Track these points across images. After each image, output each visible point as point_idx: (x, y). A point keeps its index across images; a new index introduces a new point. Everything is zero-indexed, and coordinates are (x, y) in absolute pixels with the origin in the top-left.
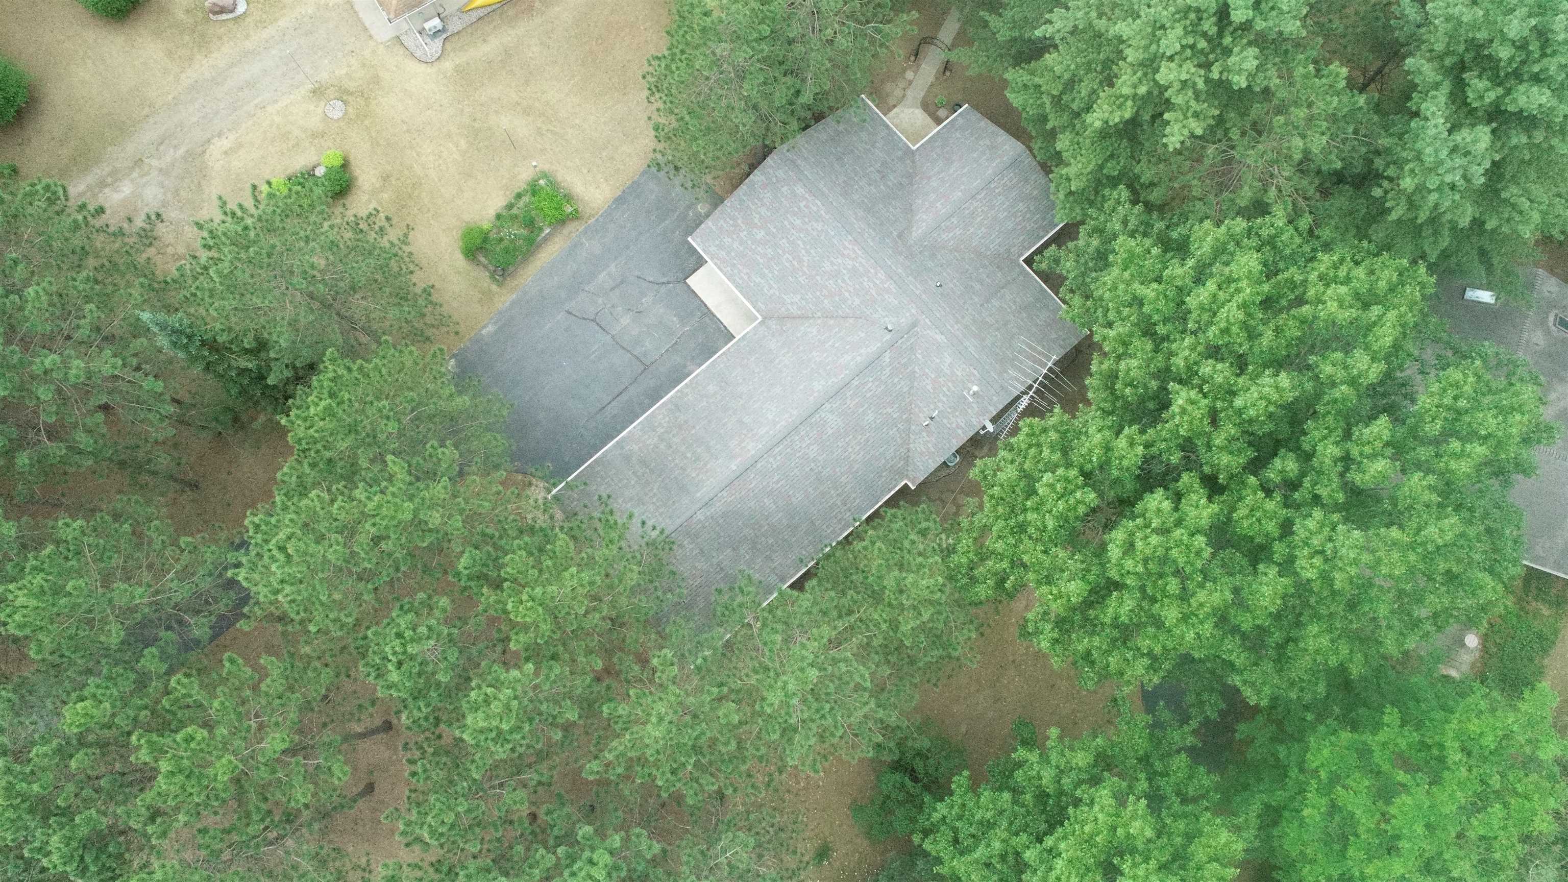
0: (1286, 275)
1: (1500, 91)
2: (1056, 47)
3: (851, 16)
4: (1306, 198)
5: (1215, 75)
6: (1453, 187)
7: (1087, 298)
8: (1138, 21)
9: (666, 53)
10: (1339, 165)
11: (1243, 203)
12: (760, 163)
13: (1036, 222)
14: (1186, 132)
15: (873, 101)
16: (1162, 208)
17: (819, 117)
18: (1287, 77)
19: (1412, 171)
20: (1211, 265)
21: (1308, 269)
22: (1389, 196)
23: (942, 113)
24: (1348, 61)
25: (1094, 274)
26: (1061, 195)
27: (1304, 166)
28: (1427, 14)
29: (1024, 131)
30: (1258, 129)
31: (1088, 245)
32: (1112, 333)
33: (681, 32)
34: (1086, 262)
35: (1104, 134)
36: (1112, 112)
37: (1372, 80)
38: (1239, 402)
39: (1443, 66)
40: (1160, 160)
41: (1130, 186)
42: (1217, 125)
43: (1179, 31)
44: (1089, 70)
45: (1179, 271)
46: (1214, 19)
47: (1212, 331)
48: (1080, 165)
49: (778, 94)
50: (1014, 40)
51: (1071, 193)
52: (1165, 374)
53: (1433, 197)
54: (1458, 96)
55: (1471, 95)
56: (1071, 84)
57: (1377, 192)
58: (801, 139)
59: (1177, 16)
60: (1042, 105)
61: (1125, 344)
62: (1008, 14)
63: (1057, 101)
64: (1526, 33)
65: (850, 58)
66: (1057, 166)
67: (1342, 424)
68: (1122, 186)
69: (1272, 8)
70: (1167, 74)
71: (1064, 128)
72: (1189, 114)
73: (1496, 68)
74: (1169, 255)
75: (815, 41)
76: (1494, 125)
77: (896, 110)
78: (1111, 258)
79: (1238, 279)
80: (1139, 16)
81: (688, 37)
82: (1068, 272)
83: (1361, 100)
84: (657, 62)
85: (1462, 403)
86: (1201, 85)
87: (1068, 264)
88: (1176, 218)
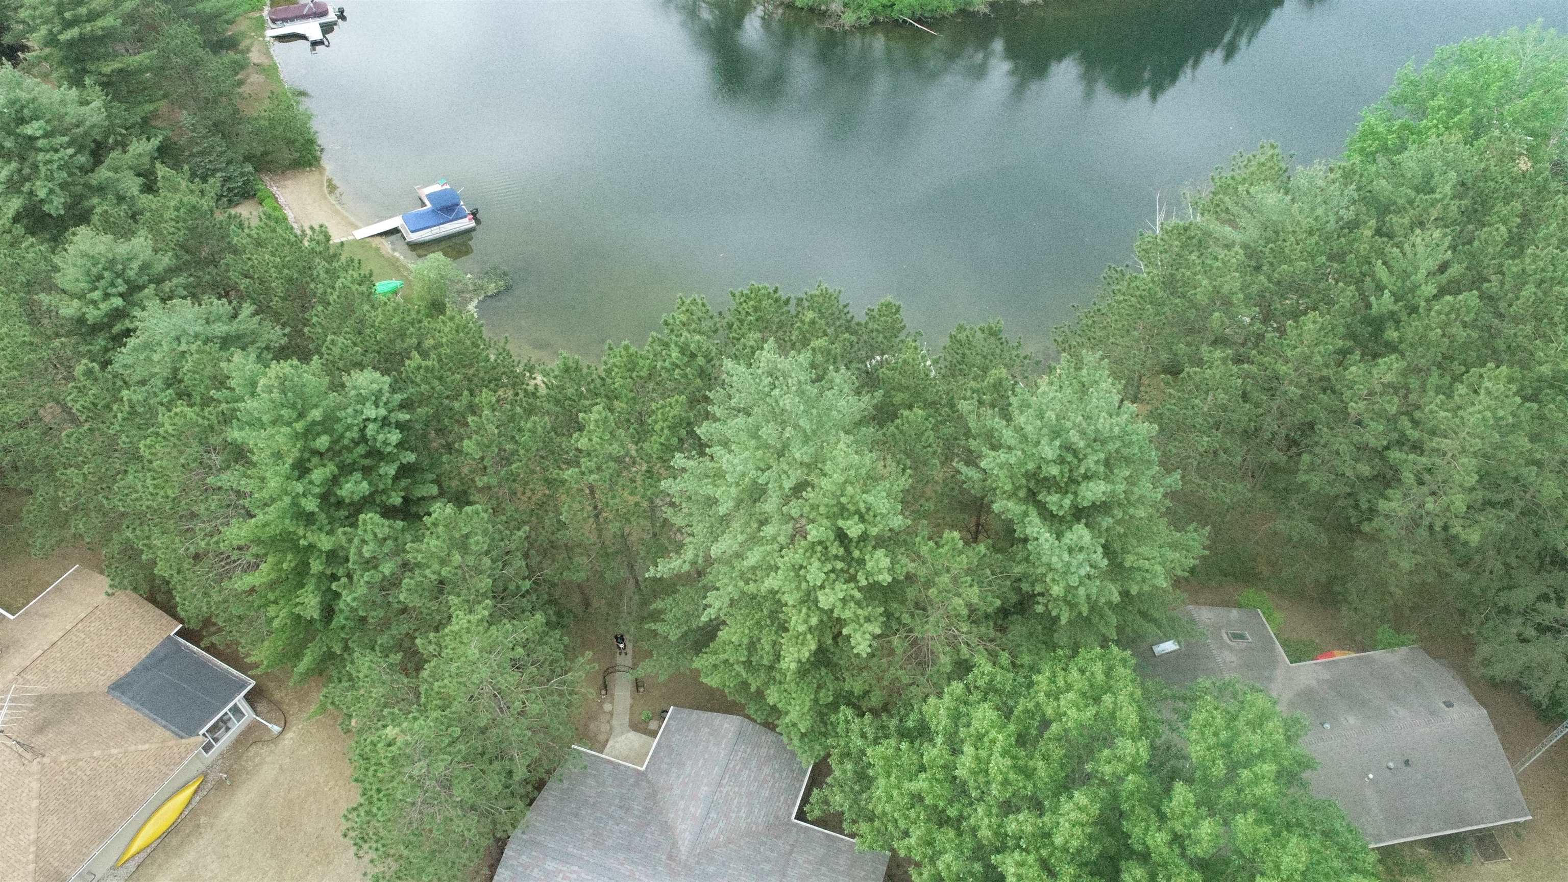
0: (1020, 708)
1: (1070, 496)
2: (724, 623)
3: (532, 681)
4: (992, 641)
5: (864, 583)
6: (1089, 577)
7: (871, 820)
8: (780, 572)
9: (362, 800)
10: (998, 603)
11: (949, 669)
12: (499, 860)
13: (787, 777)
14: (868, 636)
15: (584, 745)
16: (885, 709)
17: (540, 786)
18: (918, 557)
19: (1053, 580)
20: (956, 733)
21: (1033, 695)
22: (1050, 607)
23: (653, 725)
24: (953, 527)
25: (864, 796)
26: (796, 742)
27: (974, 616)
28: (984, 470)
29: (734, 703)
30: (921, 607)
31: (845, 772)
32: (913, 841)
33: (370, 773)
34: (852, 788)
35: (803, 672)
36: (799, 651)
37: (977, 532)
38: (1058, 840)
39: (1020, 499)
40: (861, 670)
41: (848, 704)
42: (888, 619)
43: (816, 564)
44: (761, 628)
45: (935, 752)
46: (836, 543)
47: (995, 789)
48: (798, 708)
49: (492, 784)
50: (685, 635)
51: (803, 735)
52: (980, 853)
53: (1082, 591)
54: (1047, 515)
55: (1054, 509)
56: (752, 646)
57: (1040, 609)
58: (530, 815)
59: (808, 554)
60: (738, 674)
61: (930, 843)
62: (669, 616)
63: (748, 664)
64: (1058, 452)
65: (547, 718)
66: (778, 718)
67: (1150, 809)
68: (843, 708)
69: (875, 516)
70: (826, 600)
71: (766, 684)
72: (862, 621)
73: (1057, 484)
74: (917, 744)
75: (509, 720)
76: (1084, 521)
77: (610, 743)
78: (871, 772)
79: (987, 732)
80: (778, 568)
81: (380, 775)
82: (842, 806)
83: (982, 548)
84: (355, 814)
85: (1224, 735)
86: (858, 595)
87: (837, 798)
88: (903, 712)
